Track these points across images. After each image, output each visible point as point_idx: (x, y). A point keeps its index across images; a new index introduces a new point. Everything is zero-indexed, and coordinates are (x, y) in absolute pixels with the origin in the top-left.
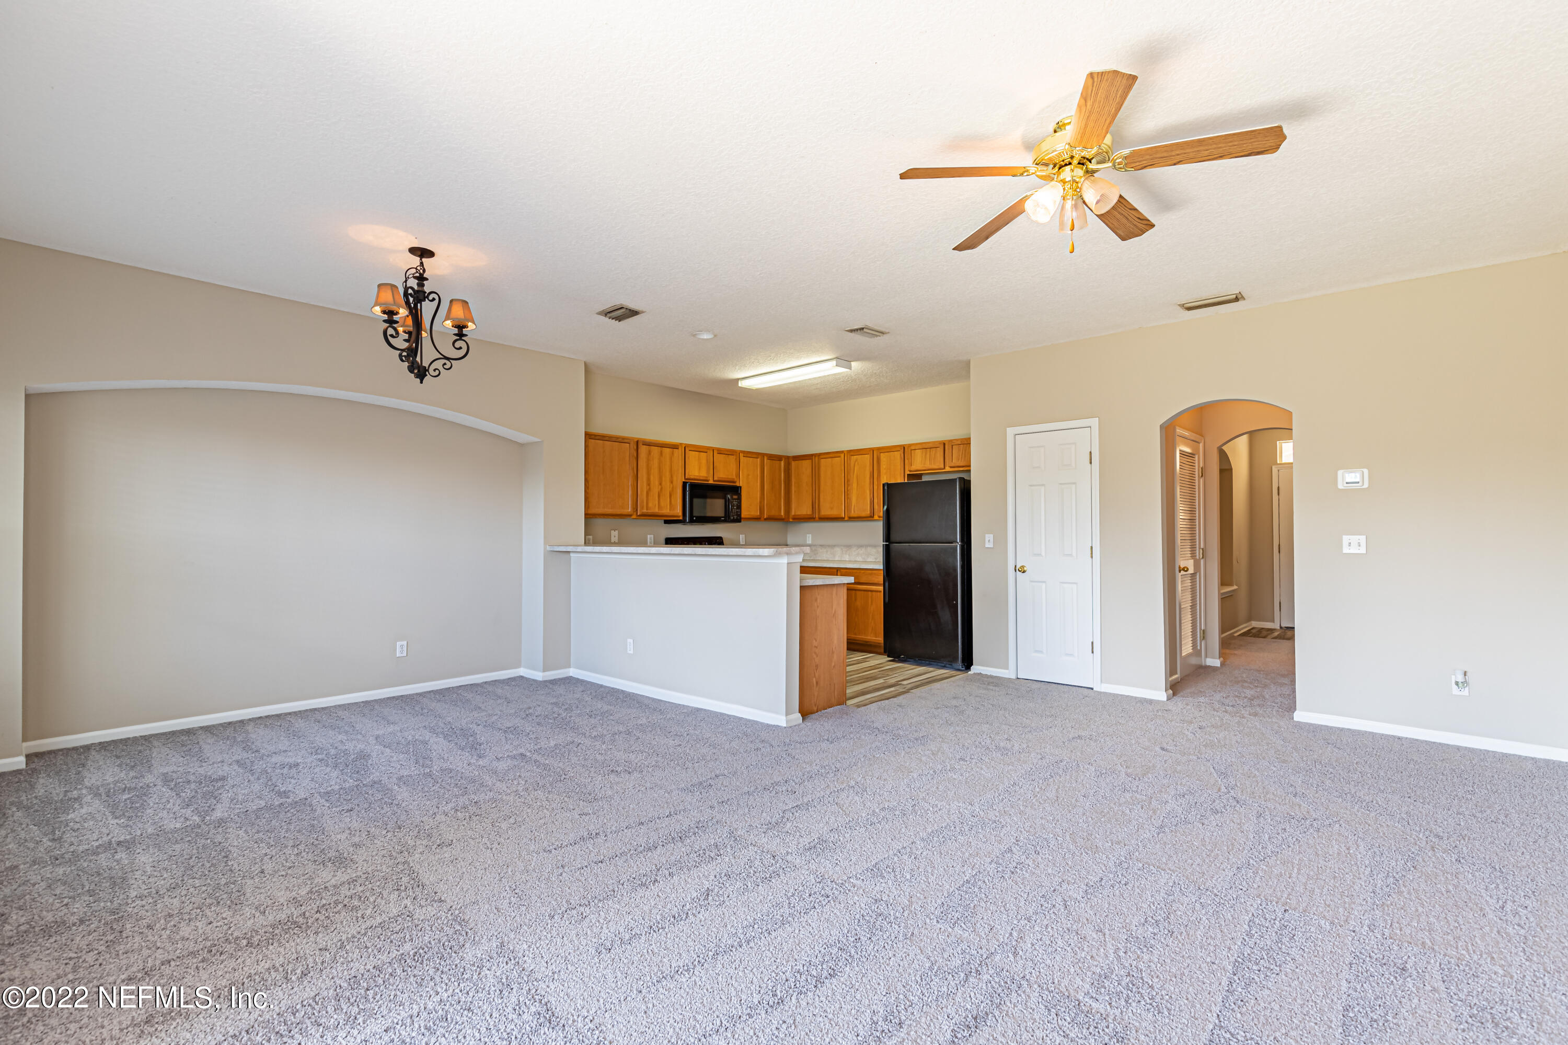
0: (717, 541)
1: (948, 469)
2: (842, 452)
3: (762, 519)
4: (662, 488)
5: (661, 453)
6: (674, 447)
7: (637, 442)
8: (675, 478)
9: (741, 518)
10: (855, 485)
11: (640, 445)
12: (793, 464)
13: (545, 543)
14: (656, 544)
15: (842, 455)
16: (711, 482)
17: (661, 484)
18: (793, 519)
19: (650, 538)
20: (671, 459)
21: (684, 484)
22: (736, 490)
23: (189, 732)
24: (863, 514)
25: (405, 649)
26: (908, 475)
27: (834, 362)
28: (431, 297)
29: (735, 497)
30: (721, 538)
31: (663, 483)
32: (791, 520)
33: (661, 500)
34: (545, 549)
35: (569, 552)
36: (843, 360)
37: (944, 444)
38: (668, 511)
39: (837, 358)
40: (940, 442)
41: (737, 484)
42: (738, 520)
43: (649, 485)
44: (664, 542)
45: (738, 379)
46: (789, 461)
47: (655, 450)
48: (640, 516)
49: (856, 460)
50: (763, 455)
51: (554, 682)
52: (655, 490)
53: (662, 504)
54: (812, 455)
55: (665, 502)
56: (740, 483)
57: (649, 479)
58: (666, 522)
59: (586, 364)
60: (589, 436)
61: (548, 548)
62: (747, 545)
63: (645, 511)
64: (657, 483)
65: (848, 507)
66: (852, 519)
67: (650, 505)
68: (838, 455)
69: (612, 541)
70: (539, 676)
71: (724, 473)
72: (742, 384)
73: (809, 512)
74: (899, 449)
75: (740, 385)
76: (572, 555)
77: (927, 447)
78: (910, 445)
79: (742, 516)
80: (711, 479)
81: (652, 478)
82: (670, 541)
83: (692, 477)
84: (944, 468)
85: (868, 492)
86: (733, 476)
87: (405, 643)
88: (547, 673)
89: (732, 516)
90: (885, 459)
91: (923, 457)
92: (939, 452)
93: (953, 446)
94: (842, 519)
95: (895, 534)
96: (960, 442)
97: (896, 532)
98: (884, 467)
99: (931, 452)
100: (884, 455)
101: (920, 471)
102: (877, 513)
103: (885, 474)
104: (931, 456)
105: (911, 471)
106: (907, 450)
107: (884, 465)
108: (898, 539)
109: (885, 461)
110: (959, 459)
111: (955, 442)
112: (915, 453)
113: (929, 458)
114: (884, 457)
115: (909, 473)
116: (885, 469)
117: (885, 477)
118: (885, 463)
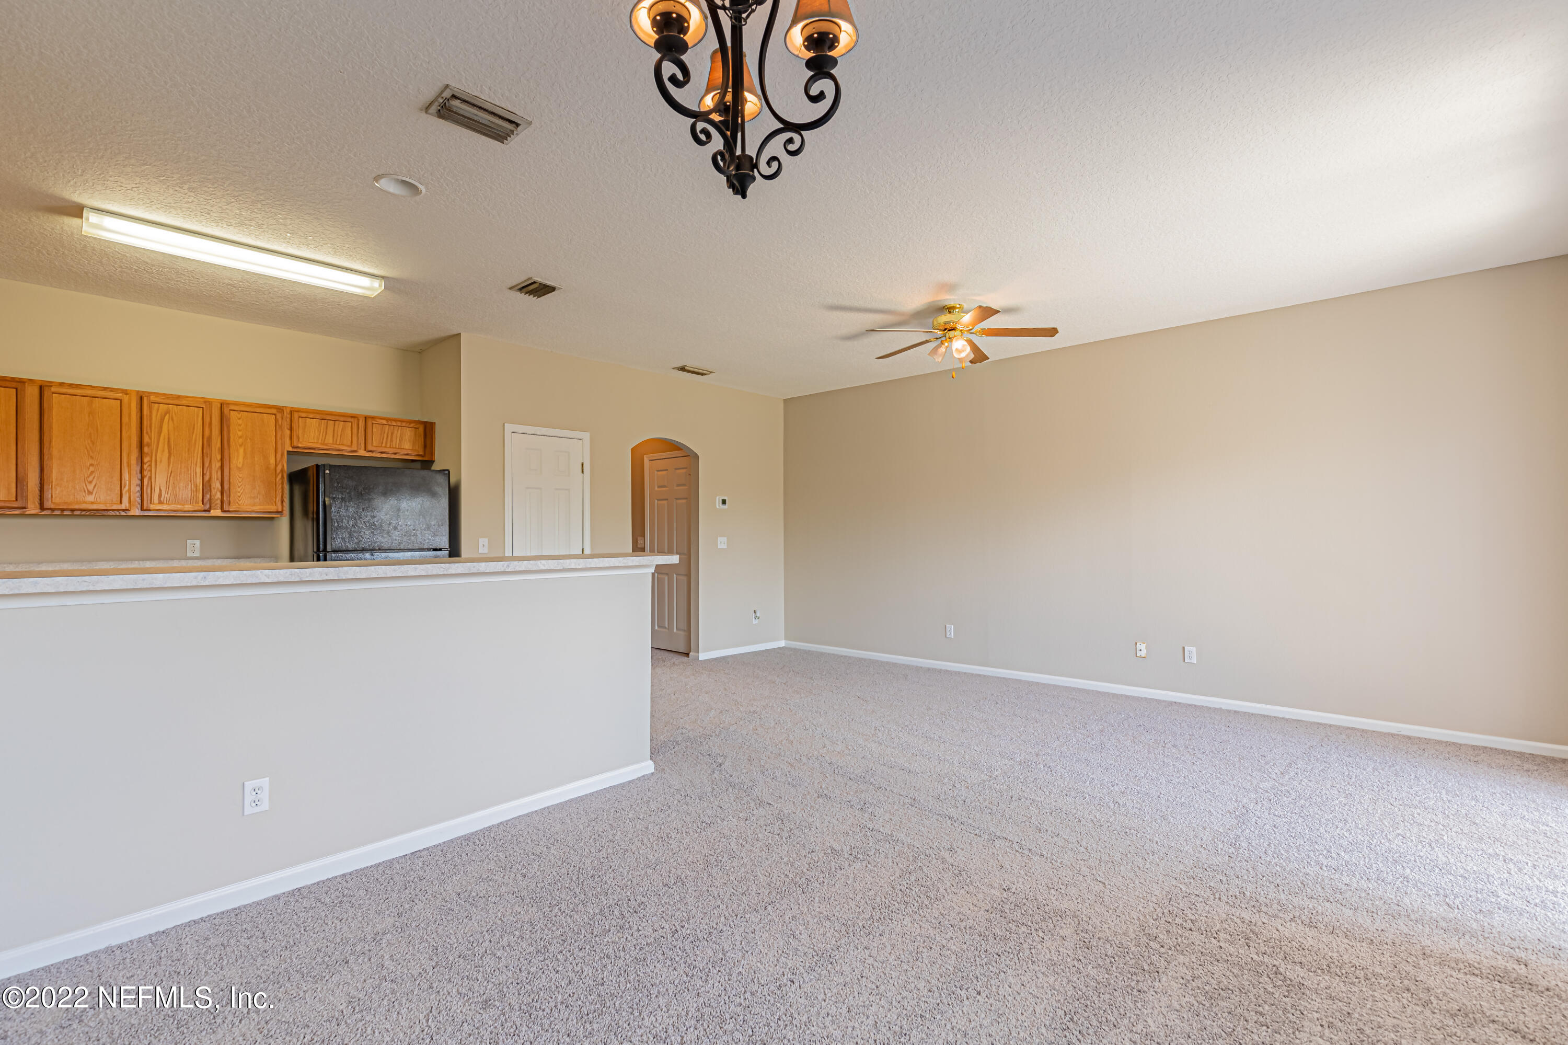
1: (362, 452)
10: (162, 455)
26: (289, 452)
37: (358, 420)
54: (19, 381)
73: (6, 496)
74: (271, 410)
77: (325, 417)
78: (293, 410)
84: (357, 451)
85: (199, 471)
90: (240, 422)
91: (322, 431)
92: (350, 428)
93: (374, 425)
94: (123, 515)
95: (343, 539)
96: (384, 422)
97: (346, 535)
98: (240, 433)
99: (336, 426)
100: (239, 416)
101: (314, 449)
102: (219, 506)
103: (241, 446)
104: (336, 432)
105: (297, 447)
106: (289, 416)
107: (240, 430)
108: (350, 546)
109: (240, 425)
110: (382, 443)
111: (378, 420)
112: (306, 422)
113: (331, 436)
114: (239, 419)
115: (291, 449)
116: (240, 437)
117: (241, 450)
118: (240, 428)
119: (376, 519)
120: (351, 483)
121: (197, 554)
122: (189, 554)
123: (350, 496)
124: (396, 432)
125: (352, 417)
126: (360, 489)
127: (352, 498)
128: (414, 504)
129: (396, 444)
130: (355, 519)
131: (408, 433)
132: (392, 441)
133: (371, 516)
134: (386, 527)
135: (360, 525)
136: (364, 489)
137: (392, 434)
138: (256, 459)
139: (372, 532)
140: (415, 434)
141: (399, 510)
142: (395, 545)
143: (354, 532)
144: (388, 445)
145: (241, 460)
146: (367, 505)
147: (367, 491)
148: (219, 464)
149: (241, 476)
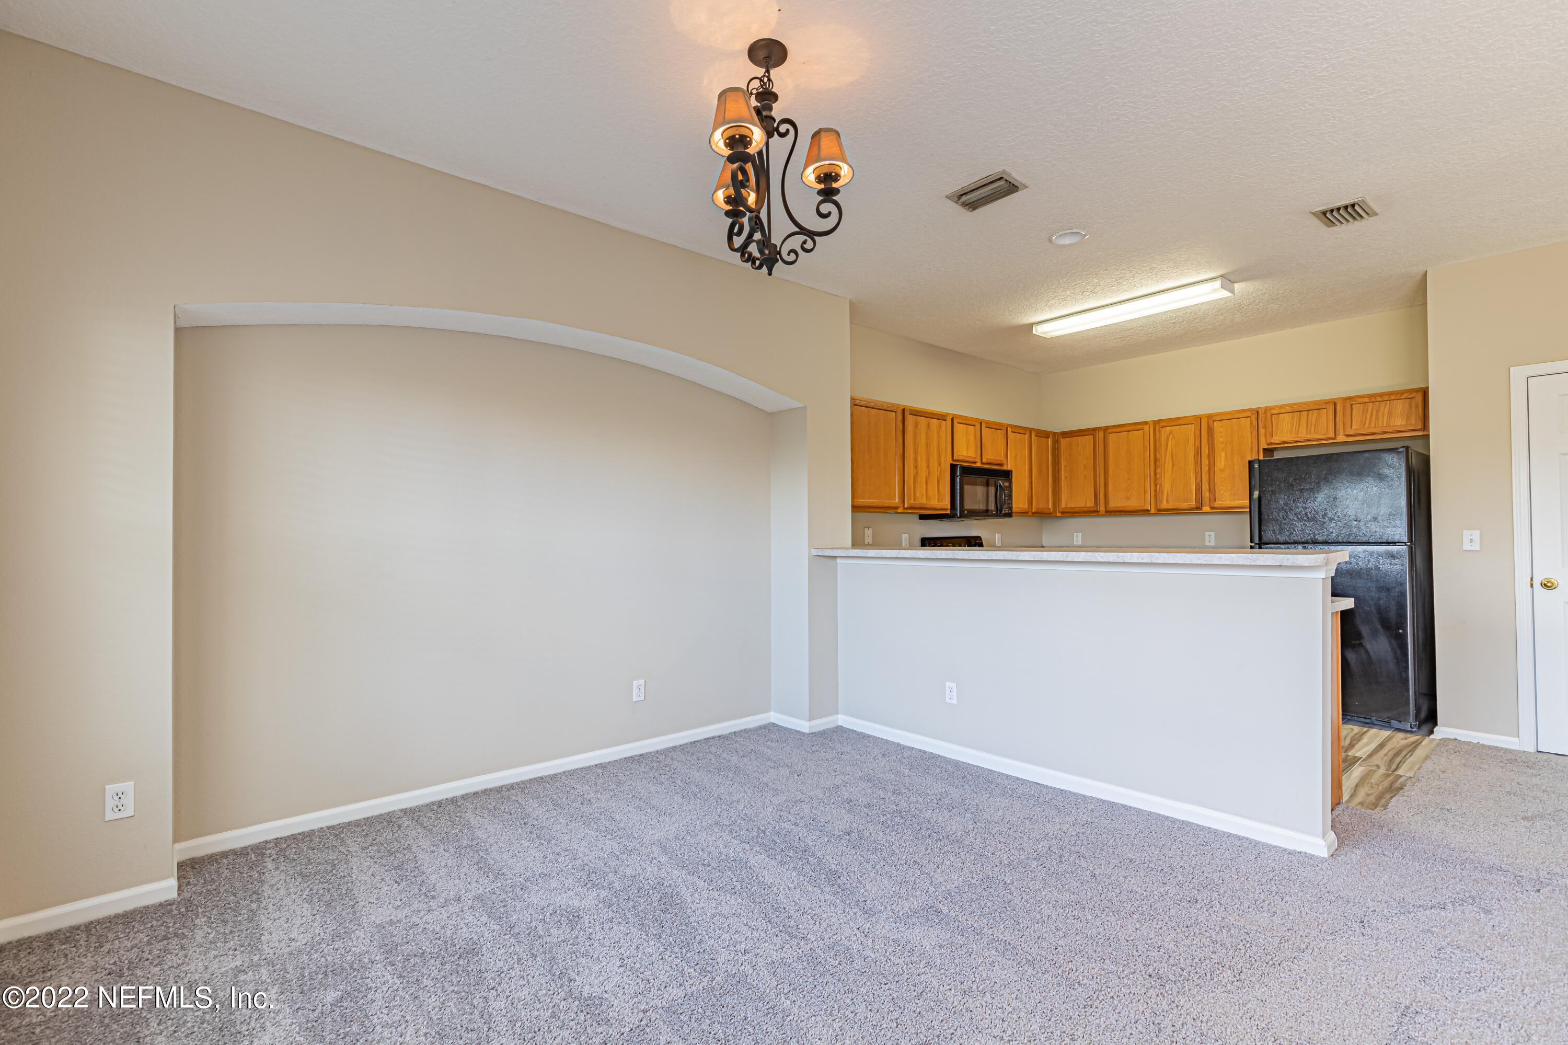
0: (974, 542)
1: (1341, 438)
2: (1146, 423)
3: (1030, 513)
4: (929, 472)
5: (929, 425)
6: (941, 417)
7: (904, 410)
8: (943, 459)
9: (1012, 512)
10: (1168, 466)
11: (907, 413)
12: (1063, 442)
13: (810, 545)
14: (911, 547)
15: (1146, 428)
16: (979, 465)
17: (928, 467)
18: (1062, 513)
19: (905, 537)
20: (938, 434)
21: (953, 467)
22: (1007, 475)
23: (389, 820)
24: (1184, 505)
25: (643, 690)
26: (1264, 449)
27: (1218, 284)
28: (783, 128)
29: (1007, 484)
30: (979, 538)
31: (931, 465)
32: (1058, 515)
33: (929, 488)
34: (810, 552)
35: (835, 557)
36: (1228, 280)
37: (1335, 404)
38: (937, 502)
39: (1222, 276)
40: (1327, 402)
41: (1005, 468)
42: (1009, 515)
43: (916, 467)
44: (919, 543)
45: (1032, 324)
46: (1058, 437)
47: (922, 421)
48: (907, 508)
49: (1171, 432)
50: (1030, 430)
51: (823, 734)
52: (923, 473)
53: (930, 493)
54: (1094, 429)
55: (933, 491)
56: (1010, 467)
57: (916, 460)
58: (923, 517)
59: (851, 303)
60: (855, 404)
61: (815, 552)
62: (1003, 547)
63: (912, 501)
64: (924, 465)
65: (1157, 497)
66: (1160, 512)
67: (918, 494)
68: (1140, 427)
69: (866, 543)
70: (804, 726)
71: (993, 455)
72: (1038, 330)
73: (1090, 503)
74: (1249, 414)
75: (1034, 332)
76: (838, 561)
77: (1299, 410)
78: (1267, 409)
79: (1014, 510)
80: (978, 460)
81: (919, 458)
82: (927, 542)
83: (961, 458)
84: (1335, 438)
85: (1192, 475)
86: (1001, 458)
87: (642, 682)
88: (815, 722)
89: (1003, 510)
90: (1222, 430)
91: (1295, 424)
92: (1325, 415)
93: (1354, 406)
94: (1145, 512)
95: (1274, 531)
96: (1367, 400)
97: (1277, 527)
98: (1222, 440)
99: (1310, 417)
100: (1221, 425)
101: (1289, 443)
102: (1208, 503)
103: (1222, 450)
104: (1309, 422)
105: (1271, 444)
106: (1263, 416)
107: (1222, 437)
108: (1282, 538)
109: (1222, 432)
110: (1365, 424)
111: (1358, 400)
112: (1279, 418)
113: (1305, 425)
114: (1221, 427)
115: (1266, 447)
116: (1222, 443)
117: (1223, 455)
118: (1222, 435)
119: (1308, 510)
120: (1282, 476)
121: (1213, 544)
122: (1207, 544)
123: (1280, 488)
124: (1382, 408)
125: (1326, 403)
126: (1291, 480)
127: (1282, 490)
128: (1354, 491)
129: (1383, 422)
130: (1286, 511)
131: (1400, 406)
132: (1377, 419)
133: (1303, 507)
134: (1319, 517)
135: (1291, 517)
136: (1295, 479)
137: (1378, 411)
138: (1235, 460)
139: (1305, 525)
140: (1410, 407)
141: (1335, 499)
142: (1333, 537)
143: (1285, 524)
144: (1373, 425)
145: (1223, 463)
146: (1298, 496)
147: (1298, 481)
148: (1207, 468)
149: (1223, 476)
